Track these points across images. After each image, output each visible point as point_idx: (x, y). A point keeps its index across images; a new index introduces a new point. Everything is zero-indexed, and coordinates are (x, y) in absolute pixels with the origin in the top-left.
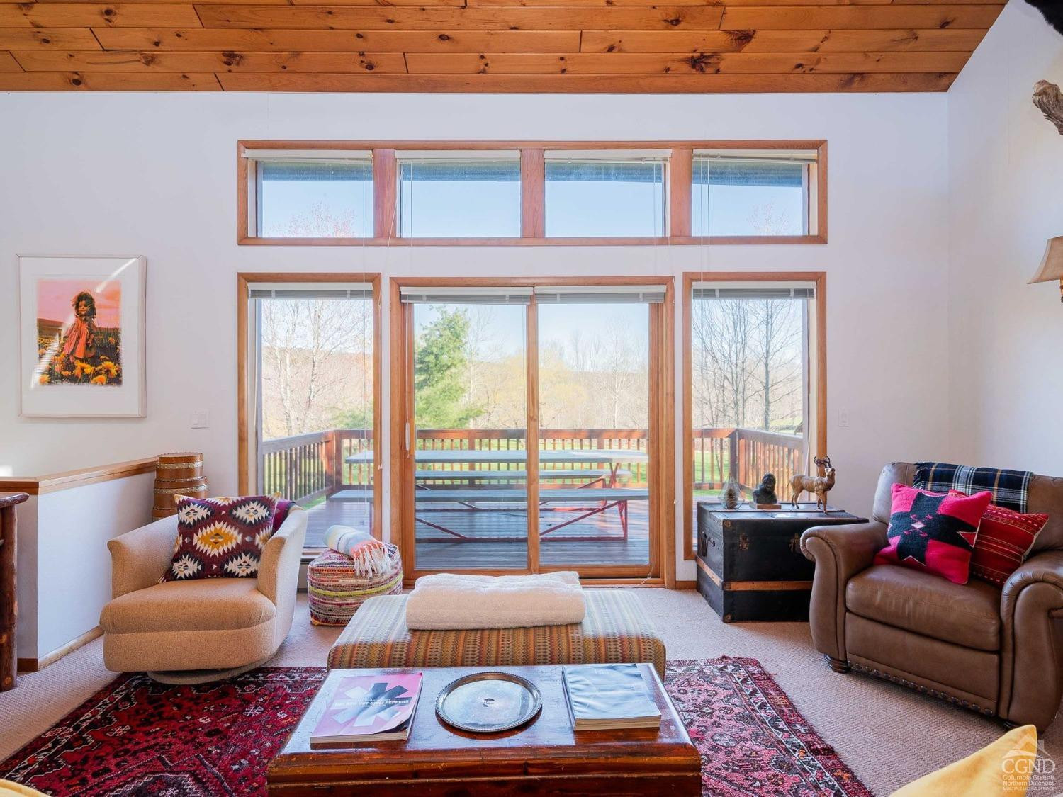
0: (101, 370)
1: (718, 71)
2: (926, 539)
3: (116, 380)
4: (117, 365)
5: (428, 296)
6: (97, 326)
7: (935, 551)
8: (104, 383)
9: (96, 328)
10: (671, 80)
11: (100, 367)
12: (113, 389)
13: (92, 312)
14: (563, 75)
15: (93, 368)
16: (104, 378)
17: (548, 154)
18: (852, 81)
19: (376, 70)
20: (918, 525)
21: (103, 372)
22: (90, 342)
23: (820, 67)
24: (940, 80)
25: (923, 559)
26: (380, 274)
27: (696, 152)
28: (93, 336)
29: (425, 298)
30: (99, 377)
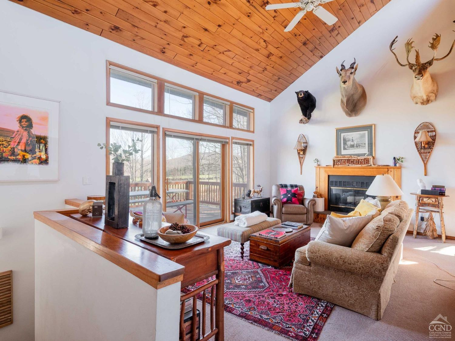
0: (36, 157)
1: (240, 86)
2: (291, 198)
3: (44, 162)
4: (46, 154)
5: (174, 135)
6: (34, 134)
7: (293, 199)
8: (38, 163)
9: (33, 135)
10: (231, 84)
11: (35, 155)
12: (43, 167)
13: (30, 126)
14: (211, 75)
15: (31, 155)
16: (38, 161)
17: (205, 96)
18: (259, 96)
19: (165, 54)
20: (289, 195)
21: (37, 158)
22: (29, 141)
23: (256, 92)
24: (270, 100)
25: (291, 201)
26: (160, 126)
27: (234, 105)
28: (31, 138)
29: (173, 136)
30: (34, 160)
